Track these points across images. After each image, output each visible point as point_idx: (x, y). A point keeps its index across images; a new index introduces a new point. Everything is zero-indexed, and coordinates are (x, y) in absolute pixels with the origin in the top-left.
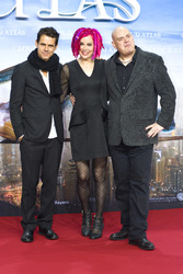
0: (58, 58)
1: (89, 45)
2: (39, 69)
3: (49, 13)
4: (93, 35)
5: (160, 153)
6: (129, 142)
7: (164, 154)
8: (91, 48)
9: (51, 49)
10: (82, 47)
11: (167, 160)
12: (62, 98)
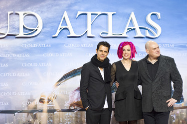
0: (109, 60)
1: (128, 50)
2: (98, 66)
3: (107, 34)
4: (130, 45)
5: (175, 117)
6: (157, 110)
7: (177, 117)
8: (129, 52)
9: (106, 54)
10: (124, 52)
11: (179, 121)
12: (111, 84)
